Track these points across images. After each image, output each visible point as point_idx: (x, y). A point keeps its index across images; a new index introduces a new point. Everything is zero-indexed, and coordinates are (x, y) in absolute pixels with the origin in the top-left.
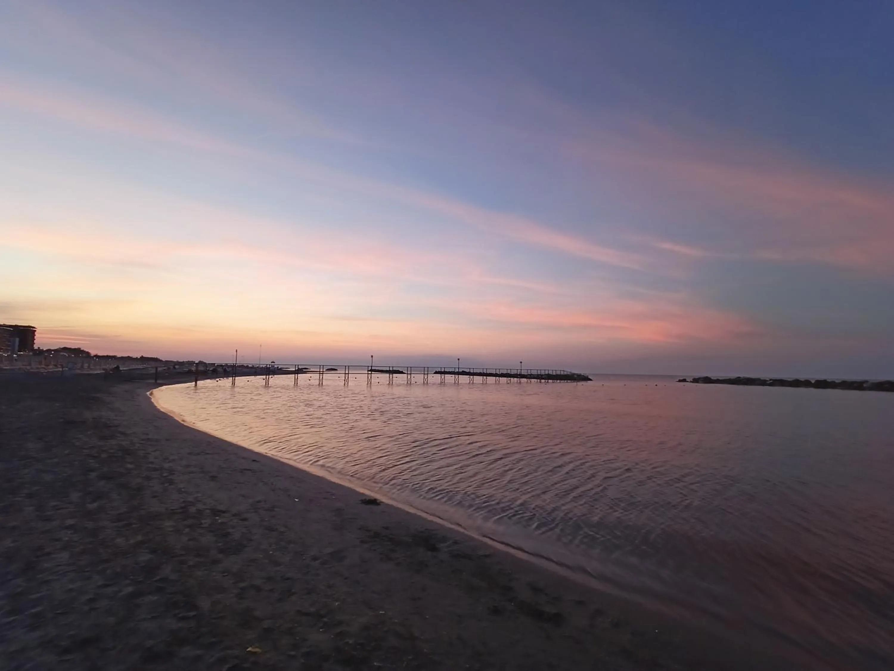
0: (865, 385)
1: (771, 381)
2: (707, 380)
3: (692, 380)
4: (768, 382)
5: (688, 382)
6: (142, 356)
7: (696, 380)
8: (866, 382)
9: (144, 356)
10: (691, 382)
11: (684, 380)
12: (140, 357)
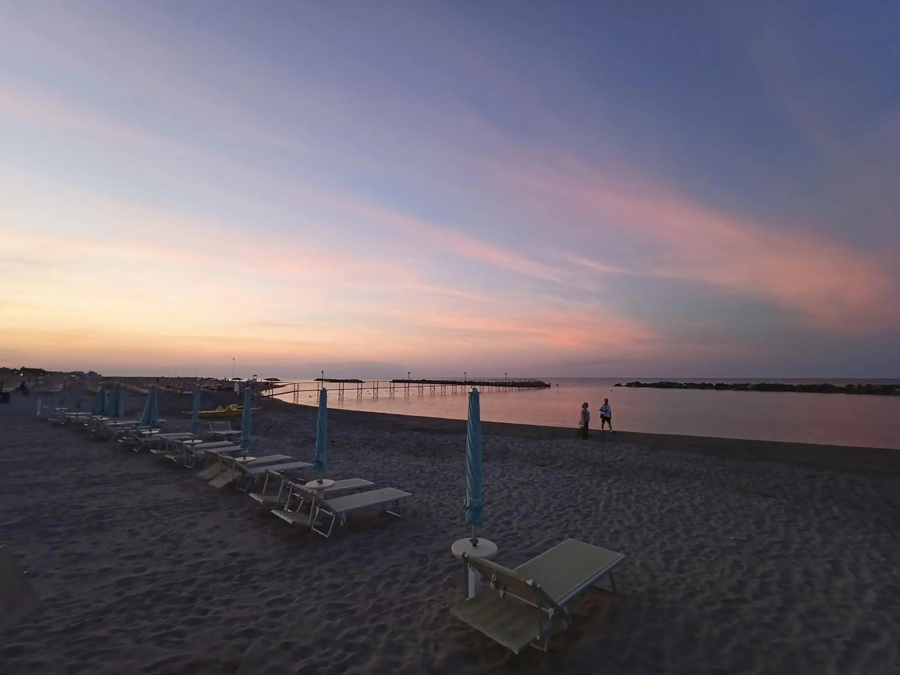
0: (748, 387)
1: (685, 385)
2: (638, 385)
3: (626, 385)
4: (683, 386)
5: (622, 386)
6: (23, 367)
7: (629, 385)
8: (749, 384)
9: (26, 367)
10: (625, 386)
11: (619, 385)
12: (21, 369)
